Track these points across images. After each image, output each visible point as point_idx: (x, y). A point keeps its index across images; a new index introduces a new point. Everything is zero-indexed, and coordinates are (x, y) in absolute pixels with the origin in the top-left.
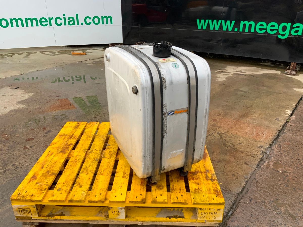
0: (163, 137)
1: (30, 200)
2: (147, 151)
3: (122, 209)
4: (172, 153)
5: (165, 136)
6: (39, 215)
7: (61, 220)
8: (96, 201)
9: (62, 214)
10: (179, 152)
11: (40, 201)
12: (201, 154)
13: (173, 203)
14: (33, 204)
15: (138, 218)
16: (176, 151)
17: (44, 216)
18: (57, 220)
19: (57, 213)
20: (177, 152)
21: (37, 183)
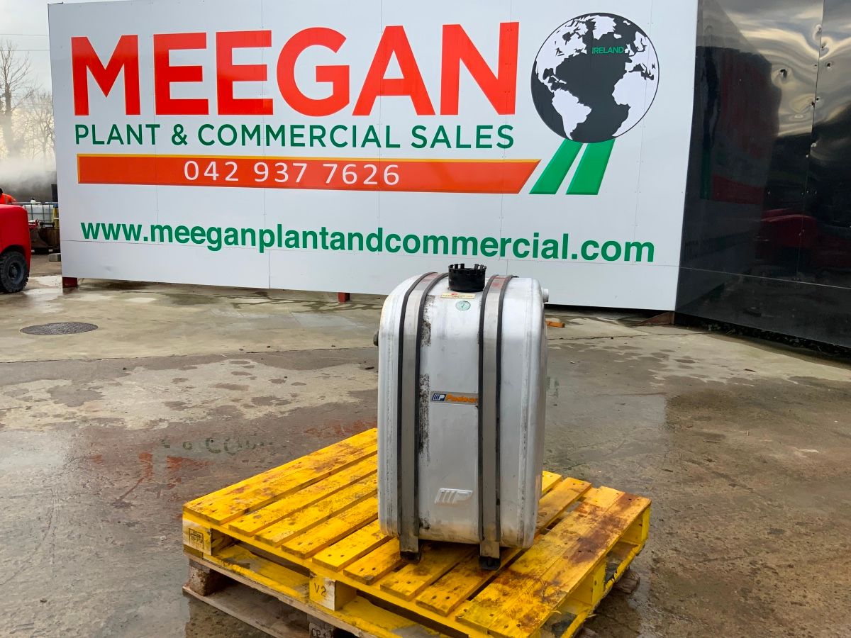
0: (419, 446)
1: (206, 516)
2: (385, 467)
3: (330, 583)
4: (443, 489)
5: (425, 445)
6: (214, 552)
7: (240, 574)
8: (294, 551)
9: (247, 566)
10: (461, 495)
11: (218, 523)
12: (522, 522)
13: (420, 603)
14: (209, 526)
15: (359, 621)
16: (453, 490)
17: (219, 559)
18: (234, 572)
19: (240, 562)
20: (456, 492)
21: (236, 499)
